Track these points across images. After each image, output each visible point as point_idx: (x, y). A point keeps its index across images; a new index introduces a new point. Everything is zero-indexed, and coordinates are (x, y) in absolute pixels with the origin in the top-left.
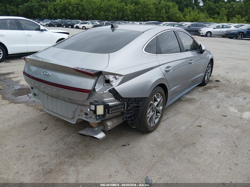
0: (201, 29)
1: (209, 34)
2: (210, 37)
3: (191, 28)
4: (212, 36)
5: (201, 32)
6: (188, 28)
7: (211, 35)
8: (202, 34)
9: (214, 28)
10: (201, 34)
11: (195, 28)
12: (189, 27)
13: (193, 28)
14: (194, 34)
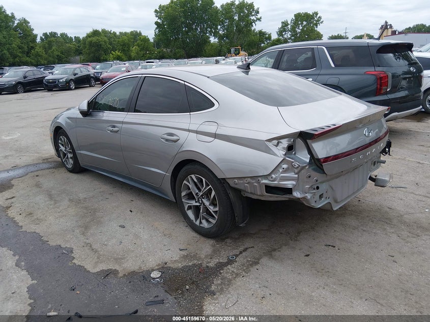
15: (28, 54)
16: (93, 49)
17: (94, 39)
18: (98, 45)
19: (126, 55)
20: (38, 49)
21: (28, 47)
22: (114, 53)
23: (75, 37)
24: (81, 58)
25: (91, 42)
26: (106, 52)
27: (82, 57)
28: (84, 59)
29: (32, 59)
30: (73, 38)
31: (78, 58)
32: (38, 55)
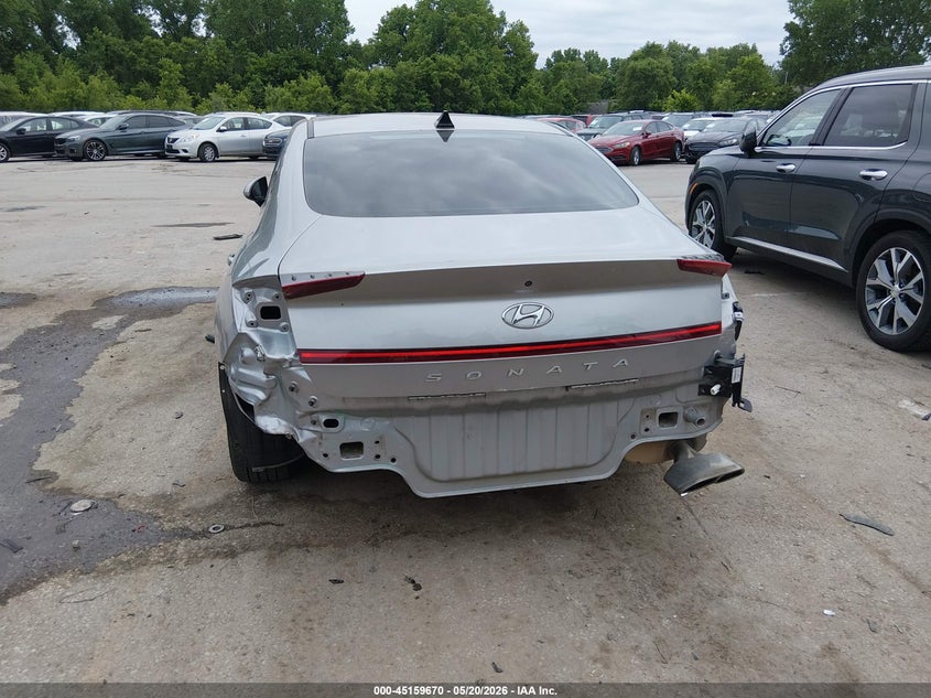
0: (173, 136)
1: (209, 153)
2: (214, 161)
3: (129, 132)
4: (220, 158)
5: (175, 146)
6: (119, 133)
7: (217, 155)
8: (185, 151)
9: (219, 131)
10: (182, 154)
11: (146, 130)
12: (121, 128)
13: (139, 131)
14: (137, 155)
15: (513, 92)
16: (636, 84)
17: (641, 64)
18: (647, 77)
19: (701, 98)
20: (533, 85)
21: (516, 79)
22: (676, 94)
23: (613, 60)
24: (610, 104)
25: (634, 70)
26: (663, 92)
27: (614, 102)
28: (615, 107)
29: (519, 103)
30: (609, 61)
31: (605, 103)
32: (530, 96)
